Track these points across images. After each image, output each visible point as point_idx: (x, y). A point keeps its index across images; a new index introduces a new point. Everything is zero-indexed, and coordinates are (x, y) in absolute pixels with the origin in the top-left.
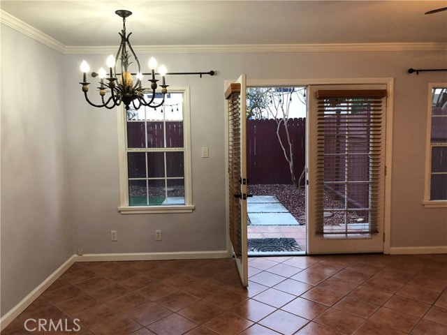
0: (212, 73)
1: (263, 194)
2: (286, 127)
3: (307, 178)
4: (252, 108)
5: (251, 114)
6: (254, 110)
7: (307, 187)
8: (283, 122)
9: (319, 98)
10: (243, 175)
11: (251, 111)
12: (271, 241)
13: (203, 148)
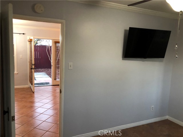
0: (24, 34)
1: (41, 72)
2: (49, 49)
3: (52, 64)
4: (37, 41)
5: (37, 43)
6: (38, 42)
7: (52, 67)
8: (48, 47)
9: (55, 43)
10: (33, 63)
11: (37, 42)
12: (42, 83)
13: (21, 55)
